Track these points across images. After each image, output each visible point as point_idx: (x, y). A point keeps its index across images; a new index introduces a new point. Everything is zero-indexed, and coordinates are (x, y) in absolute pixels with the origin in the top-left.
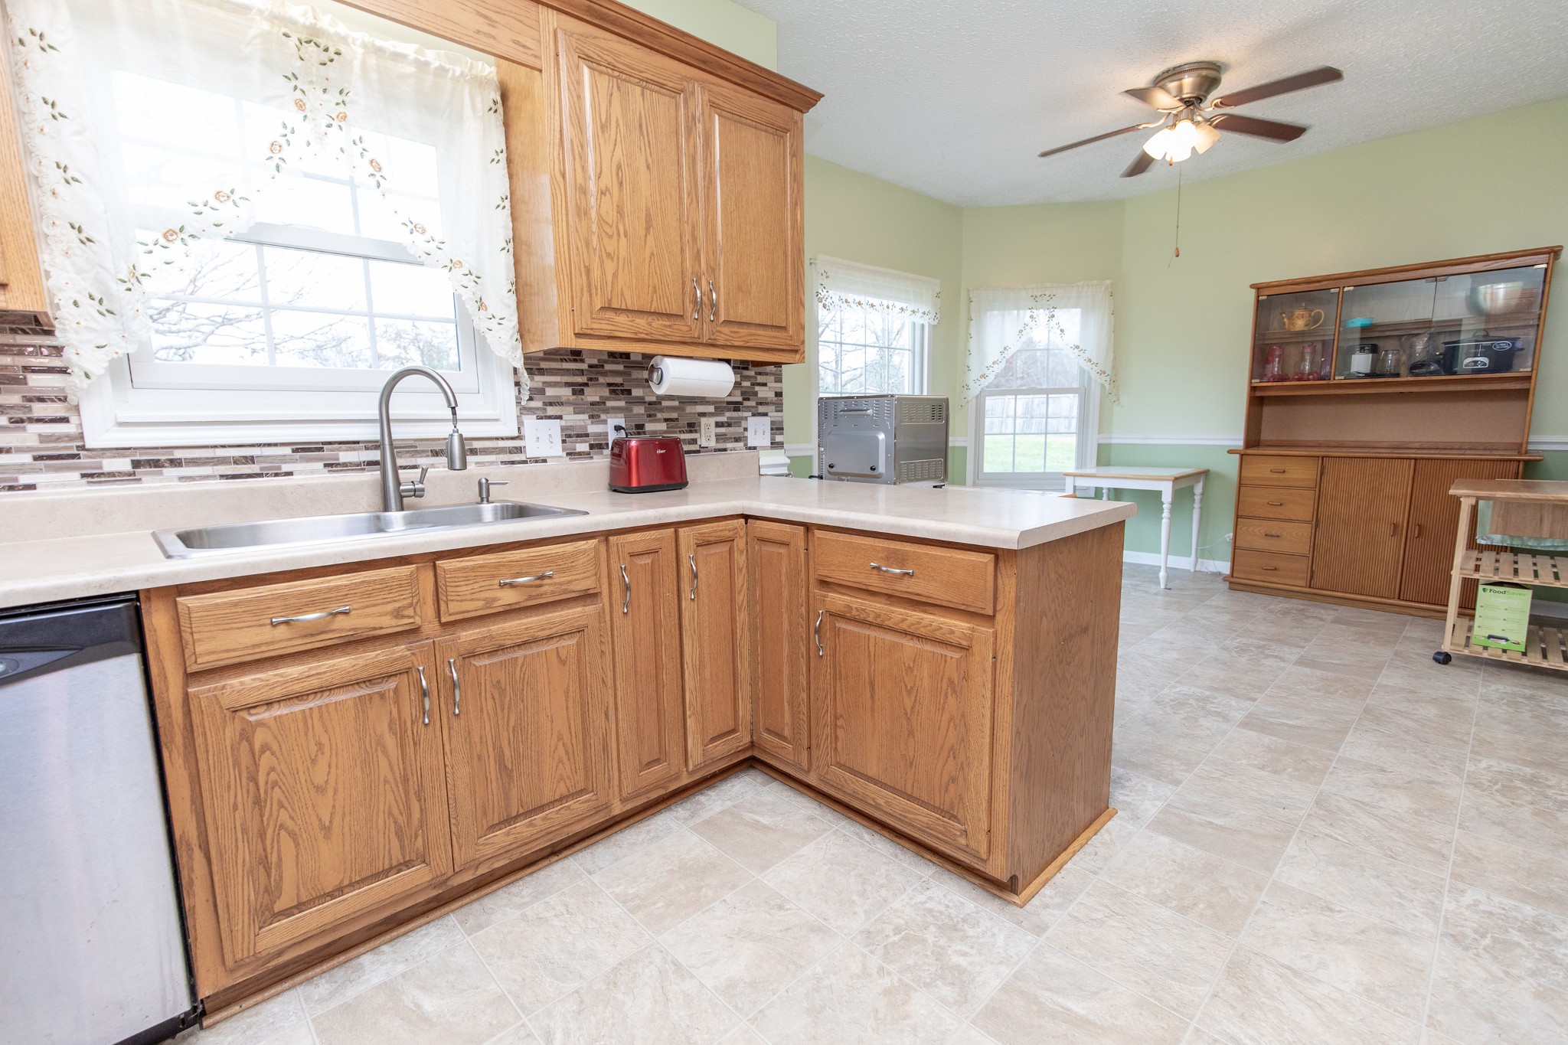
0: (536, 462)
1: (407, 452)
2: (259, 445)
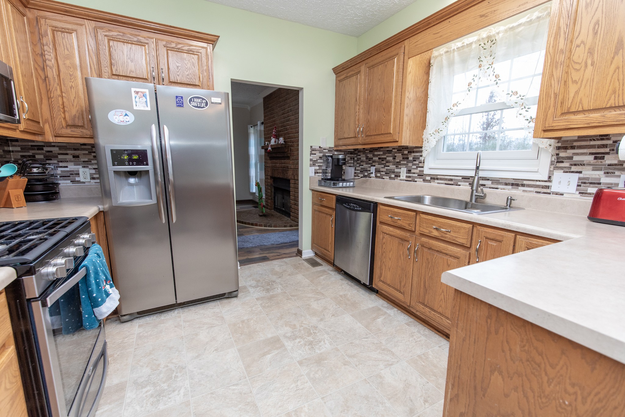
0: (557, 194)
1: (495, 182)
2: (455, 176)
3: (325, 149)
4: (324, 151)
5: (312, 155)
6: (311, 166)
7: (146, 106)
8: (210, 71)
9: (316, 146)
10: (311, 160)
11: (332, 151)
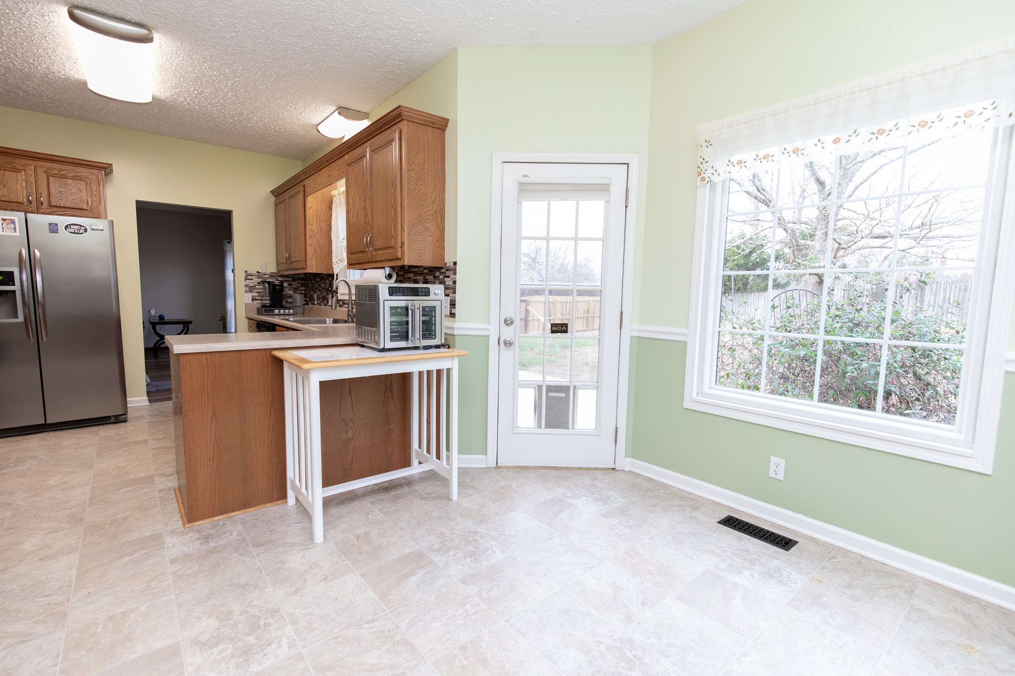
3: (265, 274)
4: (264, 276)
5: (247, 281)
6: (246, 292)
7: (14, 231)
8: (102, 196)
9: (253, 270)
10: (246, 286)
11: (275, 277)
